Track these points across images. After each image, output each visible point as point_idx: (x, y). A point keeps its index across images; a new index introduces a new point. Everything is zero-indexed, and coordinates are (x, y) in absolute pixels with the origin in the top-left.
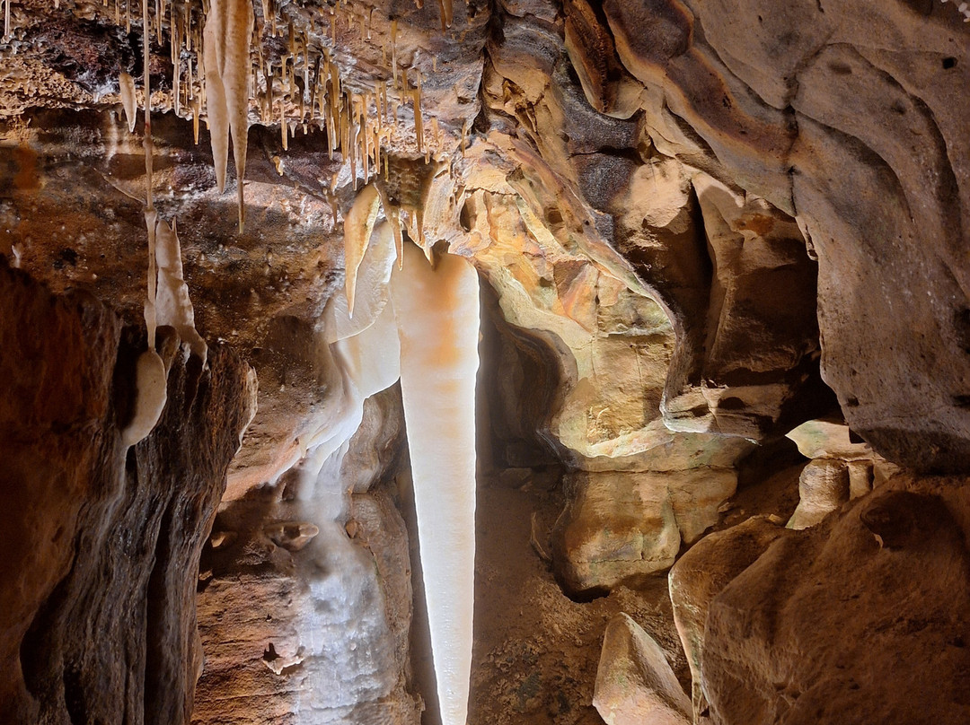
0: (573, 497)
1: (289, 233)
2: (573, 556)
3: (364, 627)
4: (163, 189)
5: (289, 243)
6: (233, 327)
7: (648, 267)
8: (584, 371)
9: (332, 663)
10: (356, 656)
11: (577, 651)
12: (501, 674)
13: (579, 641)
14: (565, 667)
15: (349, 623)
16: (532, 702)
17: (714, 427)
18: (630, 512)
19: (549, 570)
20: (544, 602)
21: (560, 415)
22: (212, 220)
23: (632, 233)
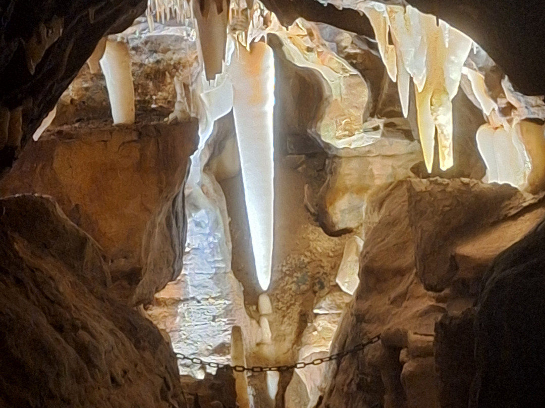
0: (331, 173)
1: (183, 45)
2: (330, 210)
3: (216, 237)
4: (134, 33)
5: (183, 49)
6: (159, 91)
7: (354, 61)
8: (335, 95)
9: (203, 252)
10: (213, 250)
11: (330, 259)
12: (286, 275)
13: (331, 254)
14: (322, 267)
15: (209, 234)
16: (304, 287)
17: (383, 135)
18: (368, 182)
19: (316, 220)
20: (311, 237)
21: (322, 121)
22: (152, 43)
23: (346, 47)
